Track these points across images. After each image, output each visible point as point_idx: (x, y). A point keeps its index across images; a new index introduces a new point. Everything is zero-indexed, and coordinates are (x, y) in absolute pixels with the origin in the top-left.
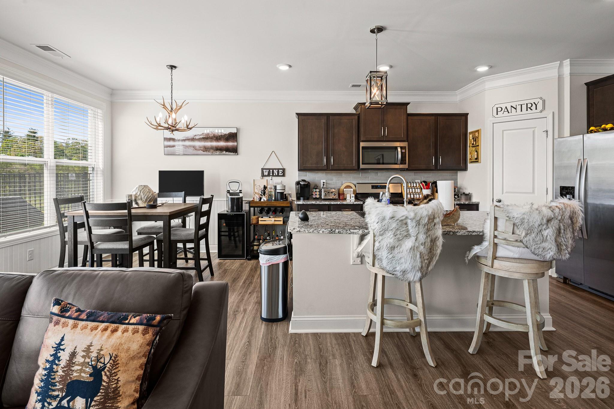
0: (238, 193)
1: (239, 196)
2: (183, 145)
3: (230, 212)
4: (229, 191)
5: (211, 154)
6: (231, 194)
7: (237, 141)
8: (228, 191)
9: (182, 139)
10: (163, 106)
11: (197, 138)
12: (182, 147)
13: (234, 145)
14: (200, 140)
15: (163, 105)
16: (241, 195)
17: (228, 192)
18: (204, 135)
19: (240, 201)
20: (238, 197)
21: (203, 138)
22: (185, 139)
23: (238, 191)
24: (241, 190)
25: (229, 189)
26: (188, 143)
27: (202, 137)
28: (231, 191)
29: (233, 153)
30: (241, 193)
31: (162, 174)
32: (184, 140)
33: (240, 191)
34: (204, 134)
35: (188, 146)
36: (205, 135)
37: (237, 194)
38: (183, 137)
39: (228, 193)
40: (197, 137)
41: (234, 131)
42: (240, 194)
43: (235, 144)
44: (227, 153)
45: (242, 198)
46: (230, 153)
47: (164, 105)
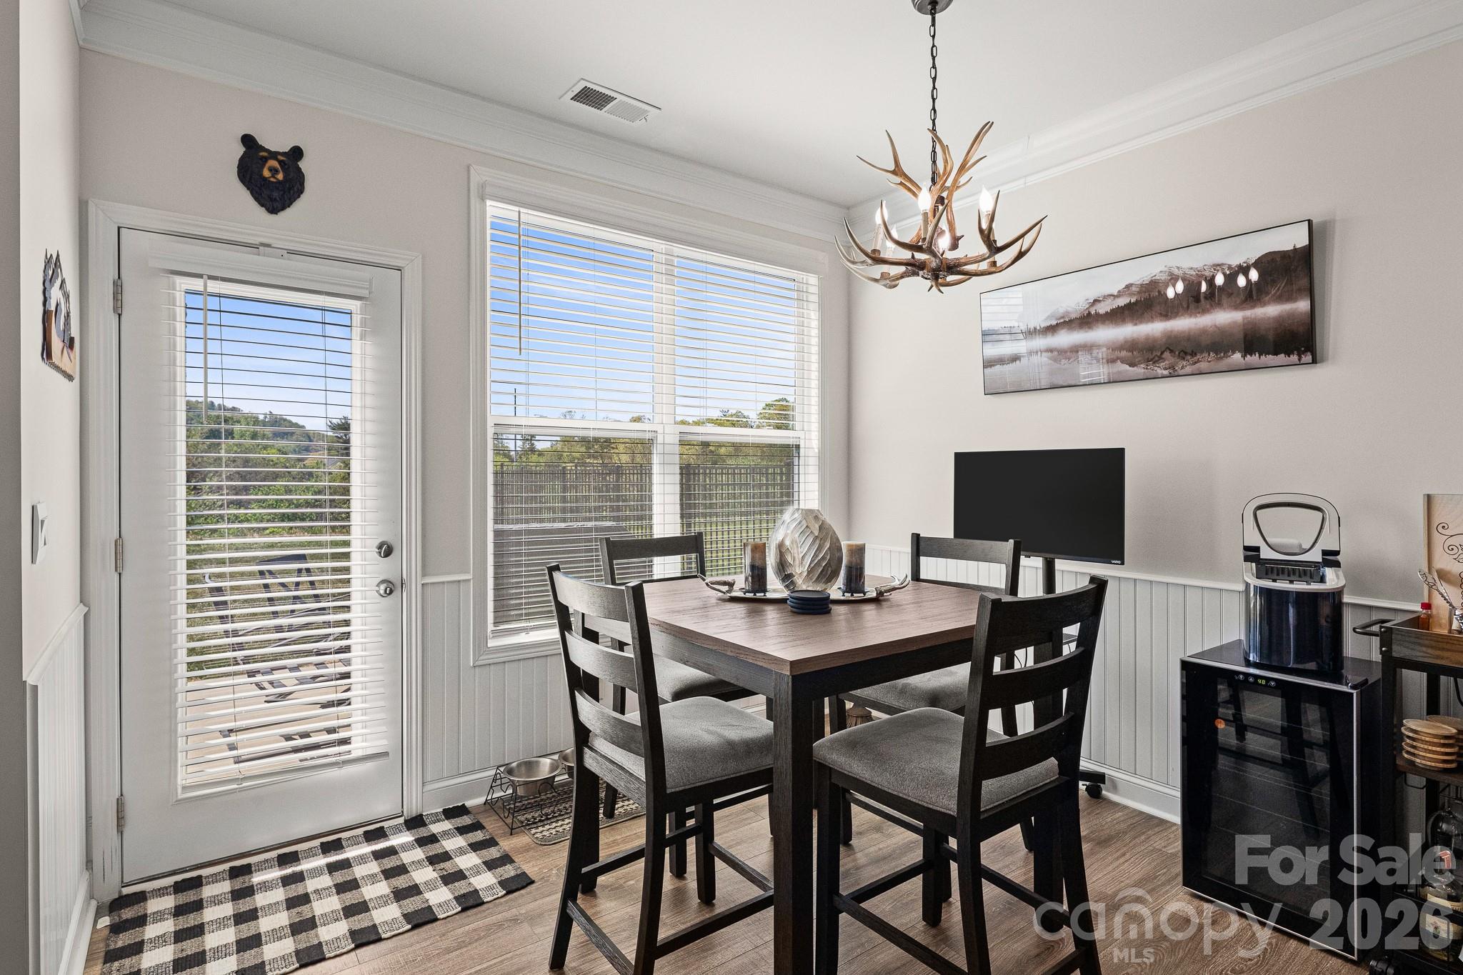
0: (1315, 565)
1: (1322, 580)
2: (1050, 350)
3: (1256, 665)
4: (1257, 549)
5: (1166, 372)
6: (1267, 569)
7: (1311, 293)
8: (1246, 548)
9: (1044, 324)
10: (898, 180)
11: (1102, 311)
12: (1044, 359)
13: (1291, 315)
14: (1118, 316)
15: (894, 172)
16: (1333, 580)
17: (1251, 553)
18: (1131, 294)
19: (1325, 610)
20: (1315, 587)
21: (1129, 306)
22: (1054, 323)
23: (1315, 556)
24: (1337, 553)
25: (1253, 539)
26: (1065, 339)
27: (1122, 302)
28: (1266, 553)
29: (1288, 354)
30: (1337, 564)
31: (968, 465)
32: (1051, 329)
33: (1325, 553)
34: (1134, 289)
35: (1065, 352)
36: (1139, 293)
37: (1311, 571)
38: (1048, 318)
39: (1247, 559)
40: (1103, 308)
41: (1297, 238)
42: (1329, 573)
43: (1303, 305)
44: (1253, 359)
45: (1336, 595)
46: (1270, 359)
47: (898, 171)
